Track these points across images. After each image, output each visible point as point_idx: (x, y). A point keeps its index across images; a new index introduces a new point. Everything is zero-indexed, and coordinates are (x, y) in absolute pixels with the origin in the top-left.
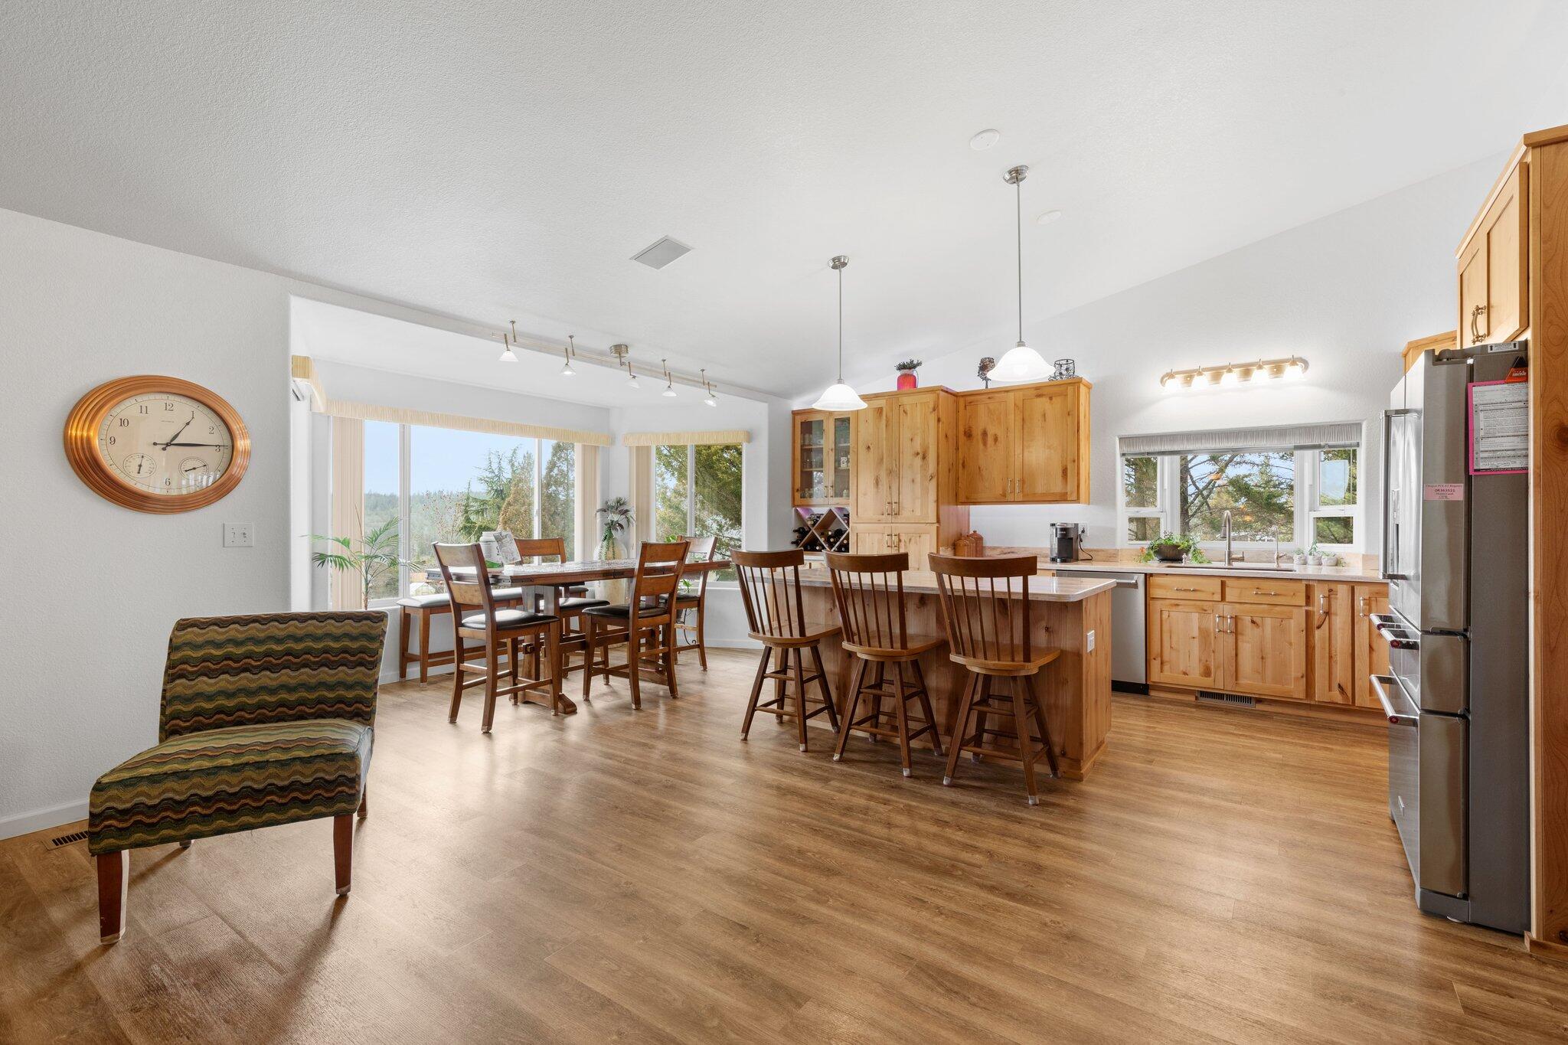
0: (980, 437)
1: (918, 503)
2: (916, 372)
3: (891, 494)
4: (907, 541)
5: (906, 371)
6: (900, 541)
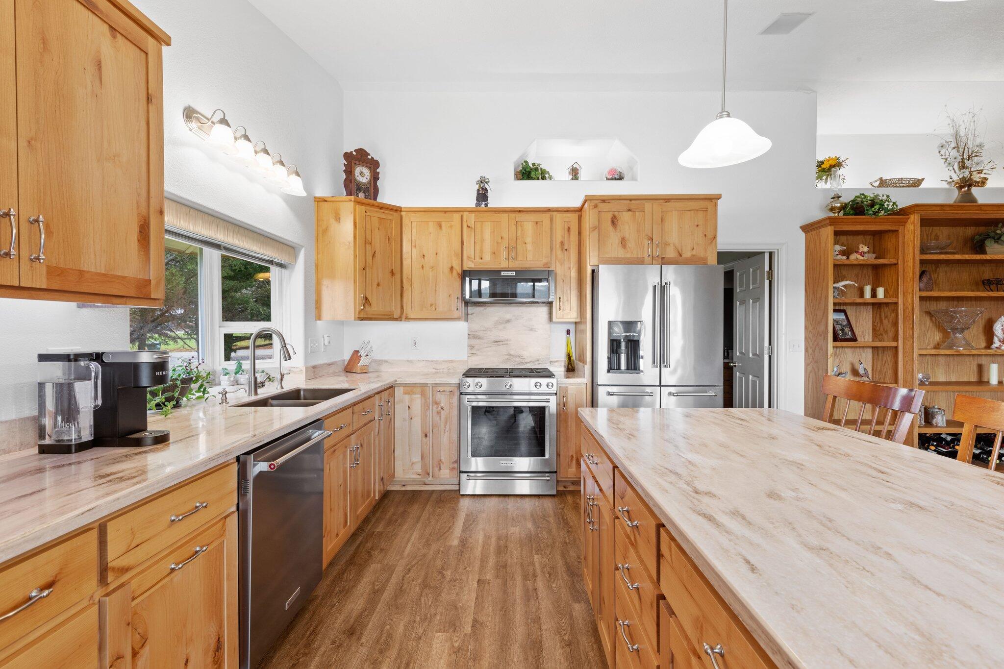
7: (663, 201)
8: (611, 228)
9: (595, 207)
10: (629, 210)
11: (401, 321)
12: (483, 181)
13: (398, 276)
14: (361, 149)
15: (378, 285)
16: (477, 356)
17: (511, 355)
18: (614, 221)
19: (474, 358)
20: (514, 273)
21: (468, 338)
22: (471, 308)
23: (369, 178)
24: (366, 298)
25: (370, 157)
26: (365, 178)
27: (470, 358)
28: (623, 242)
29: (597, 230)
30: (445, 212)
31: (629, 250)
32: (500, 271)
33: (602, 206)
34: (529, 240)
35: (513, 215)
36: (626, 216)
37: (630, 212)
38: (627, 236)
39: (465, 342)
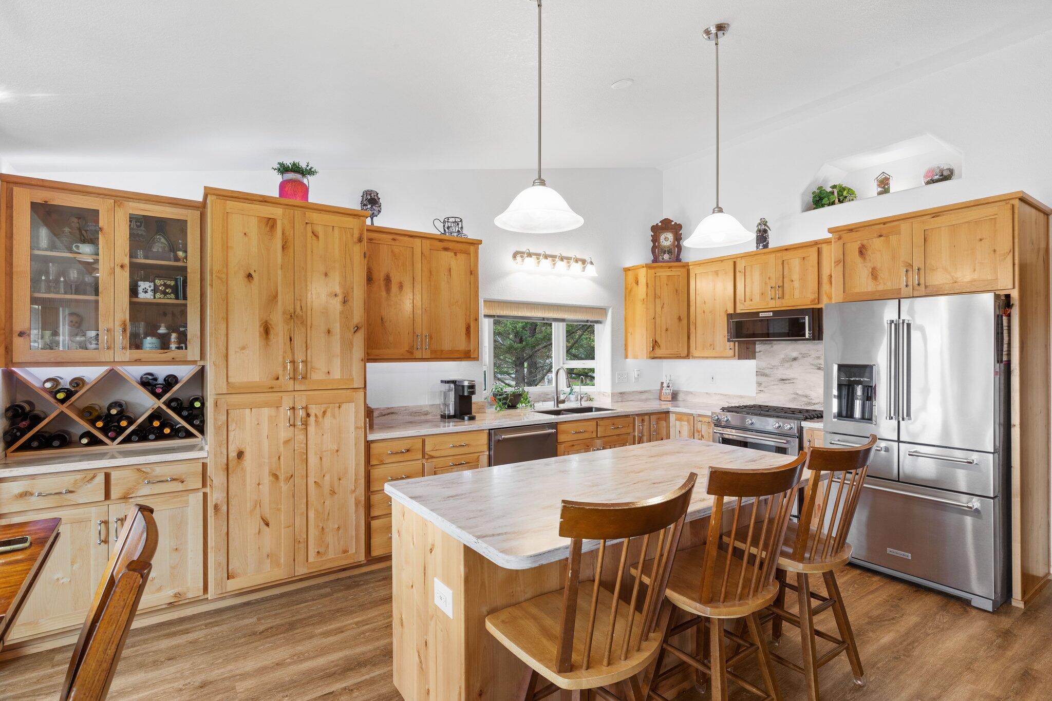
0: (382, 283)
1: (337, 362)
2: (308, 181)
3: (292, 349)
4: (320, 414)
5: (290, 176)
6: (308, 415)
7: (930, 216)
8: (858, 259)
9: (838, 239)
10: (880, 236)
11: (689, 359)
12: (764, 222)
13: (685, 321)
14: (666, 219)
15: (667, 330)
16: (764, 392)
17: (797, 394)
18: (862, 251)
19: (762, 395)
20: (771, 314)
21: (756, 375)
22: (759, 346)
23: (672, 240)
24: (656, 341)
25: (673, 223)
26: (669, 241)
27: (758, 394)
28: (874, 275)
29: (842, 264)
30: (722, 261)
31: (881, 281)
32: (758, 313)
33: (847, 236)
34: (796, 277)
35: (779, 254)
36: (877, 243)
37: (882, 238)
38: (878, 266)
39: (754, 379)
